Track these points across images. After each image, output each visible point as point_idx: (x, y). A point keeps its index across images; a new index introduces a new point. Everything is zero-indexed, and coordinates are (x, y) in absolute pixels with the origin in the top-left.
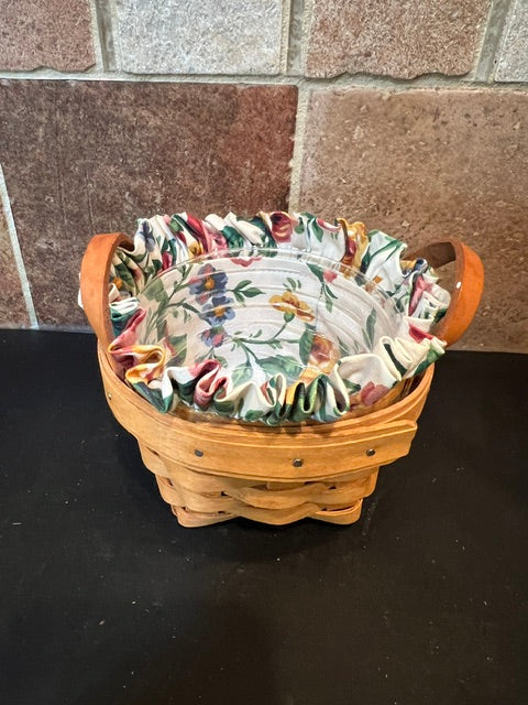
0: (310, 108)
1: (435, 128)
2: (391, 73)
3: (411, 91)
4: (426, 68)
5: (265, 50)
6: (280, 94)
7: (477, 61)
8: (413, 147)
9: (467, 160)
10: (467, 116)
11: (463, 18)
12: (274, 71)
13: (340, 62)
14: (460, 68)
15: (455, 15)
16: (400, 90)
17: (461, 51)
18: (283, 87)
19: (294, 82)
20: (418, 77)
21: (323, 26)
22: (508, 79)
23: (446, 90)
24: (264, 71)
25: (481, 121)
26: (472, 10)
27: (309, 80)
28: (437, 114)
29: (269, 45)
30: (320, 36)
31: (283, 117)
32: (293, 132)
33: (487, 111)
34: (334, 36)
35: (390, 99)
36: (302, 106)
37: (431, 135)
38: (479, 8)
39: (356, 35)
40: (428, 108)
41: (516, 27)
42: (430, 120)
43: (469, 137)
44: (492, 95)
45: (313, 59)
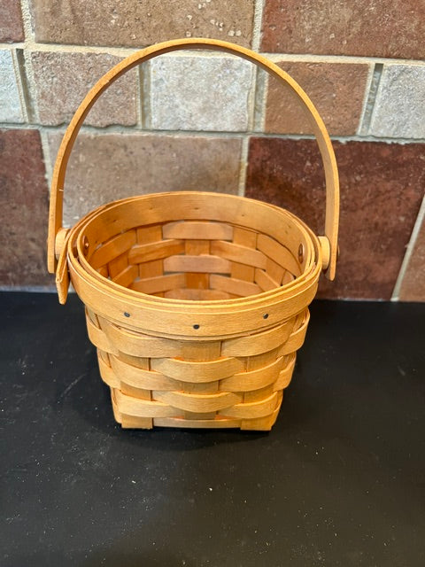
0: (49, 143)
1: (127, 156)
2: (90, 123)
3: (107, 134)
4: (110, 121)
5: (13, 109)
6: (28, 134)
7: (140, 118)
8: (117, 167)
9: (151, 175)
10: (144, 149)
11: (124, 94)
12: (20, 121)
13: (58, 116)
14: (131, 121)
15: (119, 92)
16: (101, 134)
17: (128, 112)
18: (29, 130)
19: (36, 128)
20: (108, 127)
21: (43, 96)
22: (160, 128)
23: (127, 134)
24: (15, 121)
25: (152, 151)
26: (128, 90)
27: (44, 126)
28: (125, 147)
29: (14, 106)
30: (43, 101)
31: (33, 148)
32: (42, 157)
33: (154, 146)
34: (52, 101)
35: (95, 138)
36: (44, 141)
37: (126, 160)
38: (131, 89)
39: (64, 102)
40: (119, 143)
41: (156, 99)
42: (122, 151)
43: (148, 161)
44: (154, 137)
45: (43, 115)
